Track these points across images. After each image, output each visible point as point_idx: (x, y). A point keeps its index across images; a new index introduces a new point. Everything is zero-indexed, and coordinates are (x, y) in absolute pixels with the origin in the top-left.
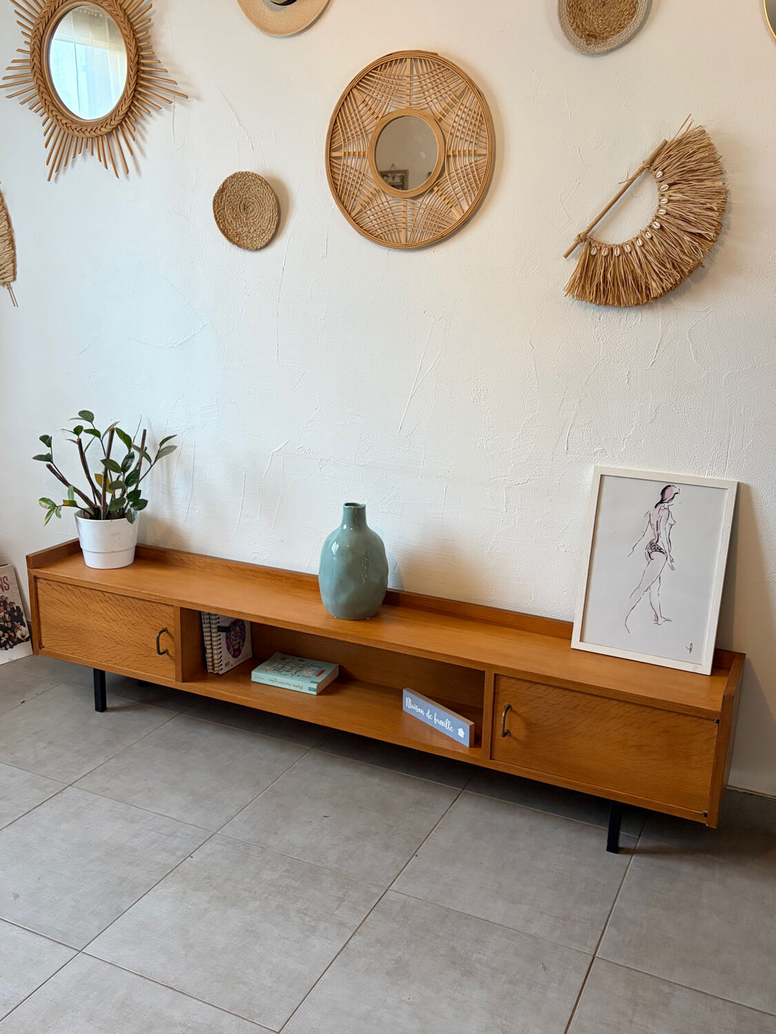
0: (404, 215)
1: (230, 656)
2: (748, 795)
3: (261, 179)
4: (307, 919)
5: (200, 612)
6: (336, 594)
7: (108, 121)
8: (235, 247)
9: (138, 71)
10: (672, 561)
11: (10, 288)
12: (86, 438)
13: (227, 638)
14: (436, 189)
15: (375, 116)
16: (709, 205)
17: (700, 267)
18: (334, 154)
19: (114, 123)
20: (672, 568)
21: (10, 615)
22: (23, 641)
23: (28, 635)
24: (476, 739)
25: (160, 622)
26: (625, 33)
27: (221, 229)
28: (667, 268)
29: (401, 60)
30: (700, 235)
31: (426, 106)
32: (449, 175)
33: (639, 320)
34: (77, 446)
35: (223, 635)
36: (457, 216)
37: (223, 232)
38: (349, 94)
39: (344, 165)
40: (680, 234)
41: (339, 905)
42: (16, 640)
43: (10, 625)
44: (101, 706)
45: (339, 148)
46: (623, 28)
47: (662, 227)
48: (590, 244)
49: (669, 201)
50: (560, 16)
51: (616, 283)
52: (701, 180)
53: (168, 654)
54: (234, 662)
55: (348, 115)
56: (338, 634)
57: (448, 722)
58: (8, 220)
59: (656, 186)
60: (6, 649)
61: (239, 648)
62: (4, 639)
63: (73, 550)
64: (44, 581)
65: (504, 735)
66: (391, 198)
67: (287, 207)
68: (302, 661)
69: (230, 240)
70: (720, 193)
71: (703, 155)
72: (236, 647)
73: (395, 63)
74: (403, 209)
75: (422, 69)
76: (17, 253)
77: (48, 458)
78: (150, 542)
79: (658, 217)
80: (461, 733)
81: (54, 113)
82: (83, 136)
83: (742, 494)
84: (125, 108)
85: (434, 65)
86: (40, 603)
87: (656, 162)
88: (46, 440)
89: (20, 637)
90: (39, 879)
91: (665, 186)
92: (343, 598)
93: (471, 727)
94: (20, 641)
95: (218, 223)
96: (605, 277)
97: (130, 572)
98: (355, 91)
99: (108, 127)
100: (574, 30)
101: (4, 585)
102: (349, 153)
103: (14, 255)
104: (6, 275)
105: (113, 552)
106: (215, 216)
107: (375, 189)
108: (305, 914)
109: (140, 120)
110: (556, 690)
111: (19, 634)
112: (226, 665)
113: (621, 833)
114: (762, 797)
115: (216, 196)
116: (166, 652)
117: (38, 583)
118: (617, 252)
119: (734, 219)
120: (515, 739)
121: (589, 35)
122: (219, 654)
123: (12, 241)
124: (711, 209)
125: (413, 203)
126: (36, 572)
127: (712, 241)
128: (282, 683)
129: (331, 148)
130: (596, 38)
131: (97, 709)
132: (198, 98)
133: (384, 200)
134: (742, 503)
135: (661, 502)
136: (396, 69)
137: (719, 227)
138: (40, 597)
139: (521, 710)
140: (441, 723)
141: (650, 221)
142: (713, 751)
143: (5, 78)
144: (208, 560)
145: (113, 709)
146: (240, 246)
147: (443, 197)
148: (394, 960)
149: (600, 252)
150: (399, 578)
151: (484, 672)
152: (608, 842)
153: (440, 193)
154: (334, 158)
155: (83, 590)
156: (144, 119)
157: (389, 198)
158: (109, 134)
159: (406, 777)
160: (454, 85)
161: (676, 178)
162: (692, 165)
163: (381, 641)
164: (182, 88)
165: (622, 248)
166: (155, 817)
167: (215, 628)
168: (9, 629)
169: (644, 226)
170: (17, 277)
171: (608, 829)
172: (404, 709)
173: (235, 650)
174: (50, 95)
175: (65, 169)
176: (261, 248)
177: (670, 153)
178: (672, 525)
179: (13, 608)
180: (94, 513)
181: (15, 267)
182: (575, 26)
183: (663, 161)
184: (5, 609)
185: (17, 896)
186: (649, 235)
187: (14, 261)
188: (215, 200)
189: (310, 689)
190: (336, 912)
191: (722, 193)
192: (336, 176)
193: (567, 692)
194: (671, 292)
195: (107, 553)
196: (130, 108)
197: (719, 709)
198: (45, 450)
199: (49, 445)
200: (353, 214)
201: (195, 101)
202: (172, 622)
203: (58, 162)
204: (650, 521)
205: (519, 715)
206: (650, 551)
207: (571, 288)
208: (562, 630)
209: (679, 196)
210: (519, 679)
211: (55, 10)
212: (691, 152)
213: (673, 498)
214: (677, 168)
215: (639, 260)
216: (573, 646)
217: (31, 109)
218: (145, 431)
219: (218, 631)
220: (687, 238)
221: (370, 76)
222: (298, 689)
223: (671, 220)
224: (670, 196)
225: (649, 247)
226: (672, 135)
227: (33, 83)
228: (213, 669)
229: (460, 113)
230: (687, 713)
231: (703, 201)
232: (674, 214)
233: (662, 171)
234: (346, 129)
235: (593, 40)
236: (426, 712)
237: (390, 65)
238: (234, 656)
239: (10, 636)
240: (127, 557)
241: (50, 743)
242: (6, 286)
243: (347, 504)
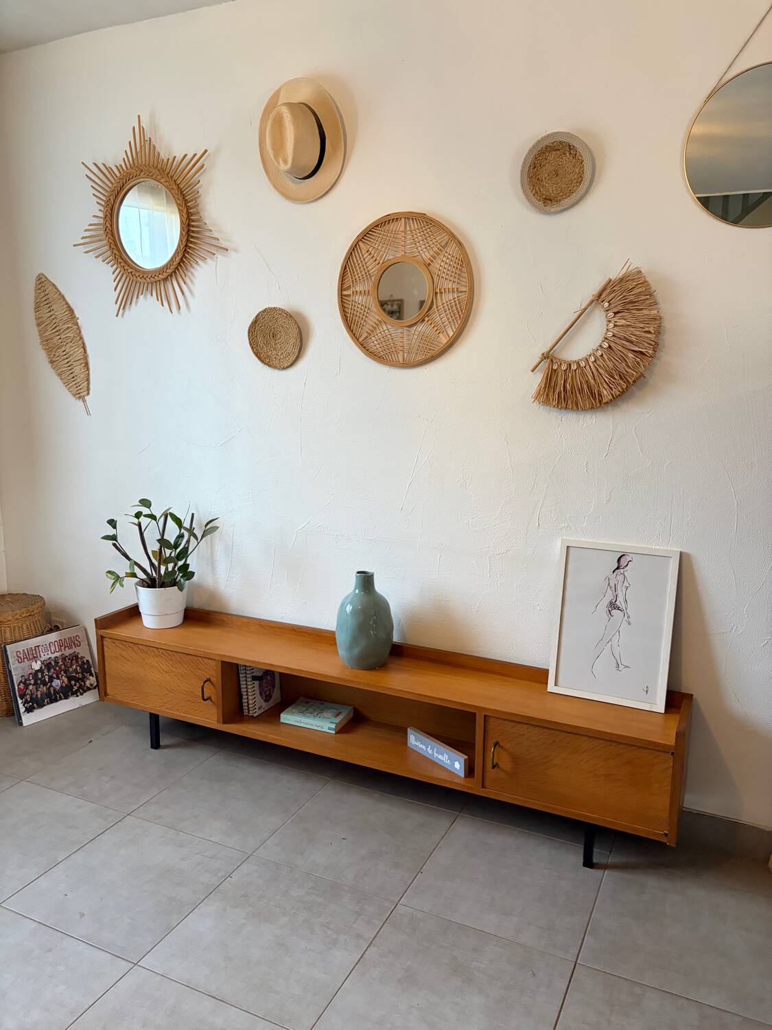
0: (401, 340)
2: (701, 815)
3: (287, 313)
4: (329, 932)
5: (237, 664)
6: (351, 647)
7: (165, 270)
8: (266, 367)
9: (188, 231)
10: (629, 617)
11: (84, 401)
12: (144, 521)
14: (427, 319)
15: (377, 262)
16: (647, 329)
17: (642, 378)
18: (345, 293)
19: (169, 271)
20: (629, 624)
21: (81, 668)
22: (91, 689)
23: (95, 684)
24: (470, 770)
25: (203, 673)
26: (574, 197)
27: (254, 353)
28: (615, 379)
29: (397, 219)
30: (641, 352)
31: (418, 254)
32: (437, 307)
33: (594, 420)
34: (137, 527)
35: (257, 683)
36: (444, 340)
37: (256, 355)
38: (356, 245)
39: (353, 301)
40: (625, 351)
41: (357, 919)
42: (85, 688)
43: (80, 676)
44: (156, 744)
45: (349, 288)
46: (573, 193)
47: (610, 347)
48: (552, 361)
49: (615, 326)
50: (522, 185)
51: (574, 392)
52: (640, 310)
53: (211, 700)
54: (266, 706)
55: (355, 262)
56: (352, 681)
57: (446, 756)
58: (84, 347)
59: (604, 314)
60: (77, 696)
62: (75, 688)
63: (133, 613)
64: (110, 640)
65: (494, 767)
66: (390, 327)
67: (308, 334)
68: (323, 704)
69: (262, 361)
70: (656, 319)
71: (640, 290)
73: (393, 222)
74: (401, 335)
75: (414, 225)
76: (91, 372)
77: (114, 538)
78: (197, 604)
79: (606, 338)
80: (457, 765)
81: (122, 264)
82: (145, 281)
83: (684, 561)
84: (178, 259)
85: (423, 222)
86: (106, 659)
87: (603, 296)
88: (112, 523)
89: (89, 686)
90: (102, 899)
91: (611, 314)
92: (356, 651)
93: (465, 760)
94: (89, 689)
95: (252, 348)
96: (564, 386)
97: (181, 631)
98: (360, 243)
99: (164, 274)
100: (534, 195)
101: (76, 642)
102: (356, 291)
103: (89, 374)
104: (82, 391)
105: (166, 614)
106: (250, 342)
107: (378, 320)
108: (328, 928)
109: (189, 268)
110: (537, 728)
111: (88, 683)
112: (259, 709)
113: (595, 850)
114: (712, 818)
115: (250, 326)
116: (209, 698)
117: (105, 642)
118: (574, 367)
119: (667, 338)
120: (503, 770)
121: (545, 199)
122: (254, 700)
123: (87, 364)
124: (649, 332)
125: (408, 331)
126: (102, 632)
127: (651, 357)
128: (306, 724)
129: (342, 287)
130: (551, 201)
131: (152, 747)
132: (236, 251)
133: (385, 328)
134: (684, 568)
135: (618, 568)
136: (392, 226)
137: (656, 346)
138: (106, 653)
139: (507, 746)
140: (440, 757)
141: (600, 342)
142: (670, 779)
143: (83, 238)
144: (244, 620)
145: (166, 747)
146: (270, 366)
147: (433, 325)
148: (404, 969)
149: (561, 367)
150: (403, 633)
151: (475, 713)
152: (584, 858)
153: (430, 322)
154: (345, 296)
155: (141, 647)
156: (193, 268)
157: (389, 327)
158: (165, 280)
159: (411, 803)
160: (440, 237)
161: (619, 308)
162: (632, 298)
163: (389, 688)
164: (223, 243)
165: (578, 363)
166: (200, 841)
167: (250, 678)
168: (79, 679)
169: (596, 346)
170: (91, 392)
171: (583, 846)
172: (409, 745)
173: (266, 696)
174: (119, 251)
175: (130, 308)
176: (287, 367)
177: (615, 288)
178: (627, 587)
179: (83, 662)
180: (151, 583)
181: (89, 384)
182: (534, 191)
183: (609, 294)
184: (77, 662)
185: (82, 915)
186: (599, 353)
187: (88, 380)
188: (249, 330)
189: (329, 729)
190: (354, 925)
191: (657, 319)
192: (346, 310)
193: (546, 730)
194: (619, 398)
195: (161, 615)
196: (182, 259)
197: (673, 743)
198: (111, 532)
199: (115, 527)
200: (361, 340)
201: (234, 253)
202: (214, 673)
203: (125, 302)
204: (609, 584)
205: (505, 749)
206: (610, 609)
207: (537, 397)
208: (538, 676)
209: (623, 322)
210: (505, 720)
211: (123, 185)
212: (631, 287)
213: (627, 565)
214: (620, 300)
215: (592, 373)
216: (549, 689)
217: (103, 261)
218: (193, 514)
220: (631, 355)
221: (373, 232)
222: (319, 729)
223: (618, 341)
224: (616, 322)
225: (600, 362)
226: (615, 273)
227: (105, 242)
228: (249, 712)
229: (444, 259)
230: (645, 746)
231: (642, 325)
232: (619, 336)
233: (609, 302)
234: (354, 273)
235: (549, 202)
236: (427, 747)
237: (388, 223)
238: (265, 701)
239: (81, 685)
240: (178, 619)
241: (113, 778)
242: (81, 400)
243: (358, 573)
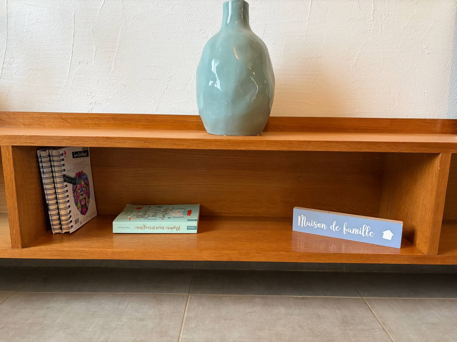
1: (79, 213)
13: (74, 191)
35: (70, 186)
54: (83, 219)
57: (366, 229)
61: (85, 204)
72: (83, 203)
80: (388, 235)
92: (243, 105)
93: (401, 227)
112: (76, 221)
122: (67, 210)
128: (154, 228)
140: (355, 231)
159: (303, 299)
167: (59, 177)
173: (82, 206)
189: (189, 228)
219: (65, 181)
222: (174, 231)
228: (61, 228)
236: (329, 224)
238: (82, 213)
